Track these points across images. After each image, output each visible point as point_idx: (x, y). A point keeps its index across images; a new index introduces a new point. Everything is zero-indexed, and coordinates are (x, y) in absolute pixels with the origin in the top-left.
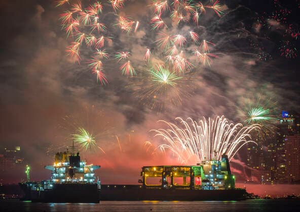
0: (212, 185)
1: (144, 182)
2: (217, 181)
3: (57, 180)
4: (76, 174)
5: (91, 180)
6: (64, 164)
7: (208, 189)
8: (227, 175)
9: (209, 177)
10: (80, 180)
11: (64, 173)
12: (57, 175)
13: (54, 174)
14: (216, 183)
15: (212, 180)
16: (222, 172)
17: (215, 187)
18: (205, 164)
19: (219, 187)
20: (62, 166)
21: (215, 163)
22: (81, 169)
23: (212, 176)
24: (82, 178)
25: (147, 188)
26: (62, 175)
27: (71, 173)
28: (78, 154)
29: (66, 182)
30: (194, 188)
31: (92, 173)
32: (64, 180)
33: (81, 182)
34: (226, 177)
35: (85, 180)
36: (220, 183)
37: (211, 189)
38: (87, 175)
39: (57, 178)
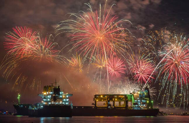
0: (139, 107)
1: (95, 105)
2: (142, 104)
3: (46, 103)
4: (58, 99)
5: (67, 103)
6: (50, 93)
7: (137, 109)
8: (149, 101)
9: (138, 102)
10: (61, 103)
11: (50, 99)
12: (46, 100)
13: (44, 100)
14: (142, 105)
15: (139, 103)
16: (145, 98)
17: (142, 108)
18: (134, 93)
19: (144, 108)
20: (49, 95)
21: (141, 93)
22: (61, 96)
23: (139, 101)
24: (61, 102)
25: (98, 108)
26: (49, 100)
27: (55, 99)
28: (59, 87)
29: (51, 104)
30: (128, 108)
31: (67, 99)
32: (50, 103)
33: (61, 104)
34: (148, 102)
35: (63, 103)
36: (144, 105)
37: (139, 109)
38: (64, 100)
39: (45, 102)
